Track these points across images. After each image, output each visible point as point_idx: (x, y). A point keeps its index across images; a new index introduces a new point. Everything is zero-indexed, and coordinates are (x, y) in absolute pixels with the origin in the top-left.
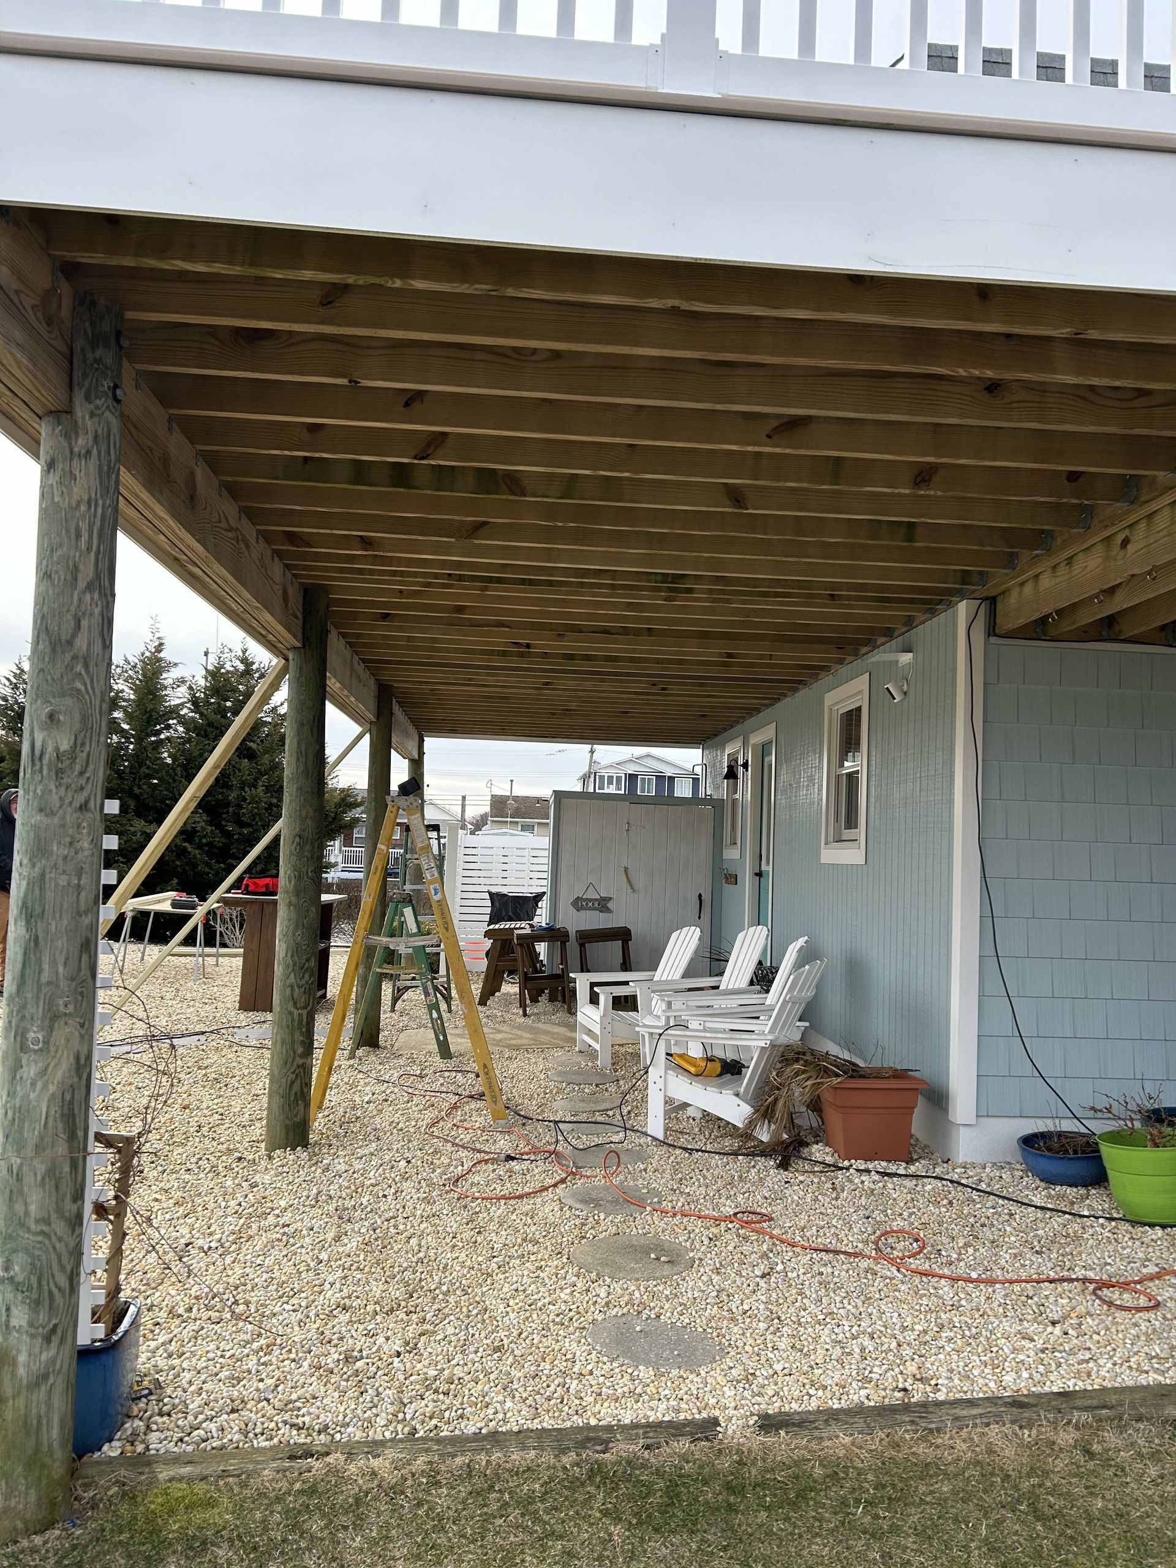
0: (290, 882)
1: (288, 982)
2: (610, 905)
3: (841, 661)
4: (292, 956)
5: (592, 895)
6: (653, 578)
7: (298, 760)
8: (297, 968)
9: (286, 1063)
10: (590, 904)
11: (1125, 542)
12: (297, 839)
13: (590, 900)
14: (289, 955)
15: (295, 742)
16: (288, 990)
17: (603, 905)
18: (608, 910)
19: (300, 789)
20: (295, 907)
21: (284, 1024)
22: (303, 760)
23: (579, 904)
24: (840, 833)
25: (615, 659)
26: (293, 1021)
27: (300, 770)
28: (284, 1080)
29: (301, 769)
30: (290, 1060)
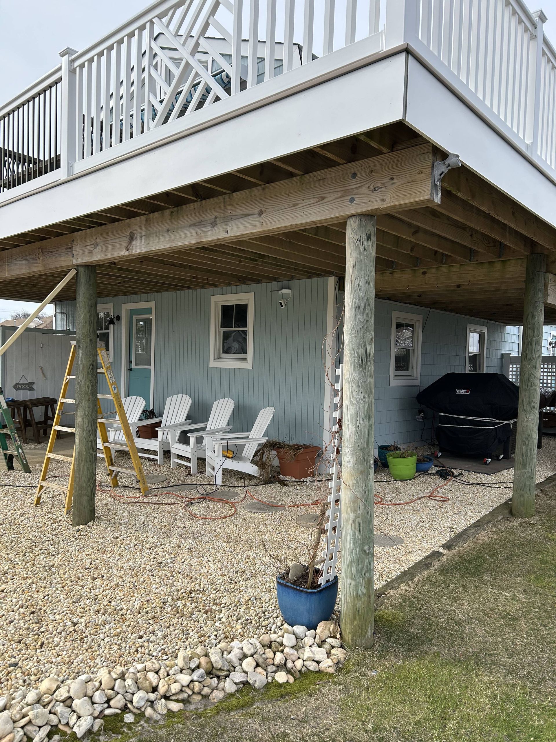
0: (88, 388)
1: (90, 439)
2: (34, 386)
3: (229, 284)
4: (91, 426)
5: (24, 381)
6: (256, 255)
7: (90, 325)
8: (94, 431)
9: (89, 480)
10: (23, 387)
11: (424, 273)
12: (91, 366)
13: (23, 384)
14: (90, 426)
15: (88, 316)
16: (90, 443)
17: (30, 386)
18: (33, 389)
19: (91, 340)
20: (92, 401)
21: (88, 460)
22: (92, 325)
23: (17, 387)
24: (220, 356)
25: (140, 272)
26: (92, 458)
27: (91, 331)
28: (89, 488)
29: (92, 329)
30: (91, 478)
